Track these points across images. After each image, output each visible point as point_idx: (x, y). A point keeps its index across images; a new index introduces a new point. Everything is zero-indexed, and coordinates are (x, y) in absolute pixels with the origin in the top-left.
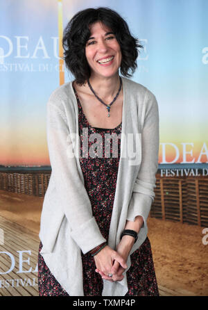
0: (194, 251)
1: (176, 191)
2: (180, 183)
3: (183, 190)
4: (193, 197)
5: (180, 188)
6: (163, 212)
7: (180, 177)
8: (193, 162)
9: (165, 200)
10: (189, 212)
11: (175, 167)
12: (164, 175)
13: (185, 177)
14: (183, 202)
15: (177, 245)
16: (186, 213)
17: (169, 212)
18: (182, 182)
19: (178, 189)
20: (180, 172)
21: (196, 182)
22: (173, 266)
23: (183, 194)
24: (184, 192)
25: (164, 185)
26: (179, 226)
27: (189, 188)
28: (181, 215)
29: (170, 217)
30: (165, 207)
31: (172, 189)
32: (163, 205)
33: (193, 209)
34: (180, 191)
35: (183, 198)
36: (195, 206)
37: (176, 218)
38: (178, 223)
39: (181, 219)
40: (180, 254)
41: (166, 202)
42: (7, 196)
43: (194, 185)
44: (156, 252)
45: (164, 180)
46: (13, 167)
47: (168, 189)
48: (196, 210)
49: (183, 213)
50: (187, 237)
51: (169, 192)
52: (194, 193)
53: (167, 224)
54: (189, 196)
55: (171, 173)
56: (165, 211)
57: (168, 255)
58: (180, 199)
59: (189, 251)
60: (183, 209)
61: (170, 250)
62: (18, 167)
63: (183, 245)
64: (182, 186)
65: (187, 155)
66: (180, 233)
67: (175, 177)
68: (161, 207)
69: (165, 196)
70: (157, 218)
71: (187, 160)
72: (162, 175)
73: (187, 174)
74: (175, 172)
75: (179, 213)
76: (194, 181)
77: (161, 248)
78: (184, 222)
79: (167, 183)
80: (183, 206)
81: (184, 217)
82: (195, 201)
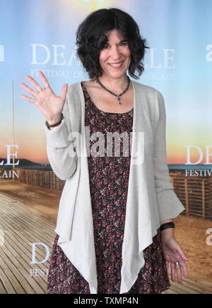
1: (199, 190)
2: (203, 183)
3: (205, 189)
5: (203, 187)
6: (187, 209)
7: (203, 177)
9: (189, 198)
10: (211, 209)
11: (198, 167)
12: (189, 175)
13: (208, 177)
14: (206, 200)
15: (199, 239)
16: (208, 211)
17: (192, 209)
18: (205, 181)
19: (201, 188)
20: (203, 173)
22: (195, 259)
23: (205, 192)
24: (207, 191)
25: (188, 184)
26: (202, 222)
27: (211, 187)
28: (204, 212)
29: (193, 214)
30: (189, 205)
31: (196, 188)
32: (187, 203)
34: (203, 190)
35: (205, 196)
37: (199, 215)
38: (200, 219)
39: (203, 215)
40: (201, 247)
41: (190, 200)
45: (188, 180)
47: (192, 188)
49: (206, 211)
51: (193, 191)
53: (191, 220)
54: (211, 195)
55: (195, 173)
56: (189, 208)
57: (191, 249)
58: (203, 198)
60: (206, 207)
61: (194, 245)
64: (205, 185)
65: (210, 157)
66: (203, 229)
67: (199, 177)
68: (185, 204)
69: (189, 194)
71: (210, 161)
72: (186, 175)
73: (210, 175)
74: (199, 172)
75: (201, 210)
77: (185, 242)
78: (206, 218)
79: (191, 182)
80: (206, 204)
81: (206, 214)
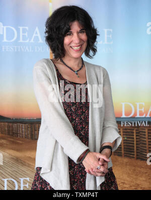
0: (144, 179)
1: (131, 137)
2: (135, 131)
3: (137, 136)
4: (143, 141)
5: (135, 134)
6: (123, 152)
7: (135, 127)
8: (144, 116)
10: (141, 151)
11: (130, 120)
12: (124, 125)
13: (138, 127)
14: (137, 144)
15: (132, 174)
16: (139, 152)
17: (127, 151)
18: (136, 130)
19: (133, 135)
20: (135, 123)
21: (146, 131)
23: (137, 139)
24: (137, 137)
25: (123, 132)
26: (134, 161)
27: (141, 134)
28: (135, 153)
29: (128, 155)
30: (124, 148)
31: (129, 135)
33: (145, 150)
34: (135, 137)
35: (137, 141)
36: (146, 147)
37: (131, 156)
38: (133, 159)
39: (135, 156)
40: (134, 180)
41: (125, 144)
42: (12, 140)
43: (145, 132)
44: (118, 179)
45: (123, 129)
46: (17, 119)
47: (126, 135)
48: (146, 150)
49: (137, 152)
50: (139, 169)
51: (127, 138)
52: (145, 138)
53: (126, 160)
54: (141, 140)
55: (128, 124)
56: (124, 151)
57: (126, 182)
58: (135, 143)
59: (141, 179)
60: (137, 150)
61: (128, 179)
62: (20, 119)
63: (137, 175)
64: (136, 133)
65: (140, 111)
66: (134, 166)
67: (132, 127)
68: (121, 148)
69: (124, 140)
70: (119, 155)
71: (140, 115)
72: (122, 126)
73: (140, 125)
74: (132, 123)
75: (133, 152)
76: (145, 129)
77: (121, 177)
78: (137, 158)
79: (126, 131)
80: (137, 147)
81: (137, 155)
82: (145, 144)
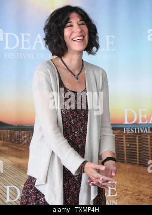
0: (147, 185)
1: (134, 143)
2: (137, 138)
3: (139, 142)
4: (146, 147)
5: (137, 141)
6: (125, 158)
7: (137, 133)
8: (146, 123)
9: (127, 150)
10: (144, 158)
11: (133, 126)
12: (126, 132)
13: (141, 133)
14: (139, 151)
15: (135, 181)
16: (141, 159)
17: (129, 158)
18: (139, 137)
19: (136, 142)
20: (137, 130)
21: (149, 137)
22: (132, 196)
23: (139, 145)
24: (140, 144)
25: (126, 139)
26: (136, 168)
27: (144, 141)
28: (138, 160)
29: (130, 161)
30: (127, 155)
31: (132, 142)
32: (125, 154)
34: (137, 143)
35: (139, 148)
36: (148, 154)
37: (134, 162)
38: (136, 166)
39: (138, 163)
40: (137, 187)
41: (128, 151)
42: (15, 147)
43: (147, 139)
44: (121, 186)
45: (125, 136)
46: (19, 126)
47: (129, 142)
48: (148, 157)
49: (140, 159)
50: (142, 176)
51: (130, 144)
52: (148, 145)
53: (128, 167)
54: (144, 147)
55: (131, 131)
56: (127, 157)
57: (129, 189)
58: (138, 149)
59: (144, 185)
60: (140, 156)
61: (130, 185)
62: (22, 126)
63: (139, 182)
64: (139, 140)
65: (143, 118)
66: (137, 173)
67: (134, 133)
68: (124, 155)
69: (126, 147)
70: (121, 162)
71: (142, 121)
72: (124, 132)
73: (142, 131)
74: (134, 130)
75: (136, 159)
76: (147, 136)
77: (124, 183)
78: (140, 165)
79: (128, 137)
80: (139, 154)
81: (140, 162)
82: (148, 151)
